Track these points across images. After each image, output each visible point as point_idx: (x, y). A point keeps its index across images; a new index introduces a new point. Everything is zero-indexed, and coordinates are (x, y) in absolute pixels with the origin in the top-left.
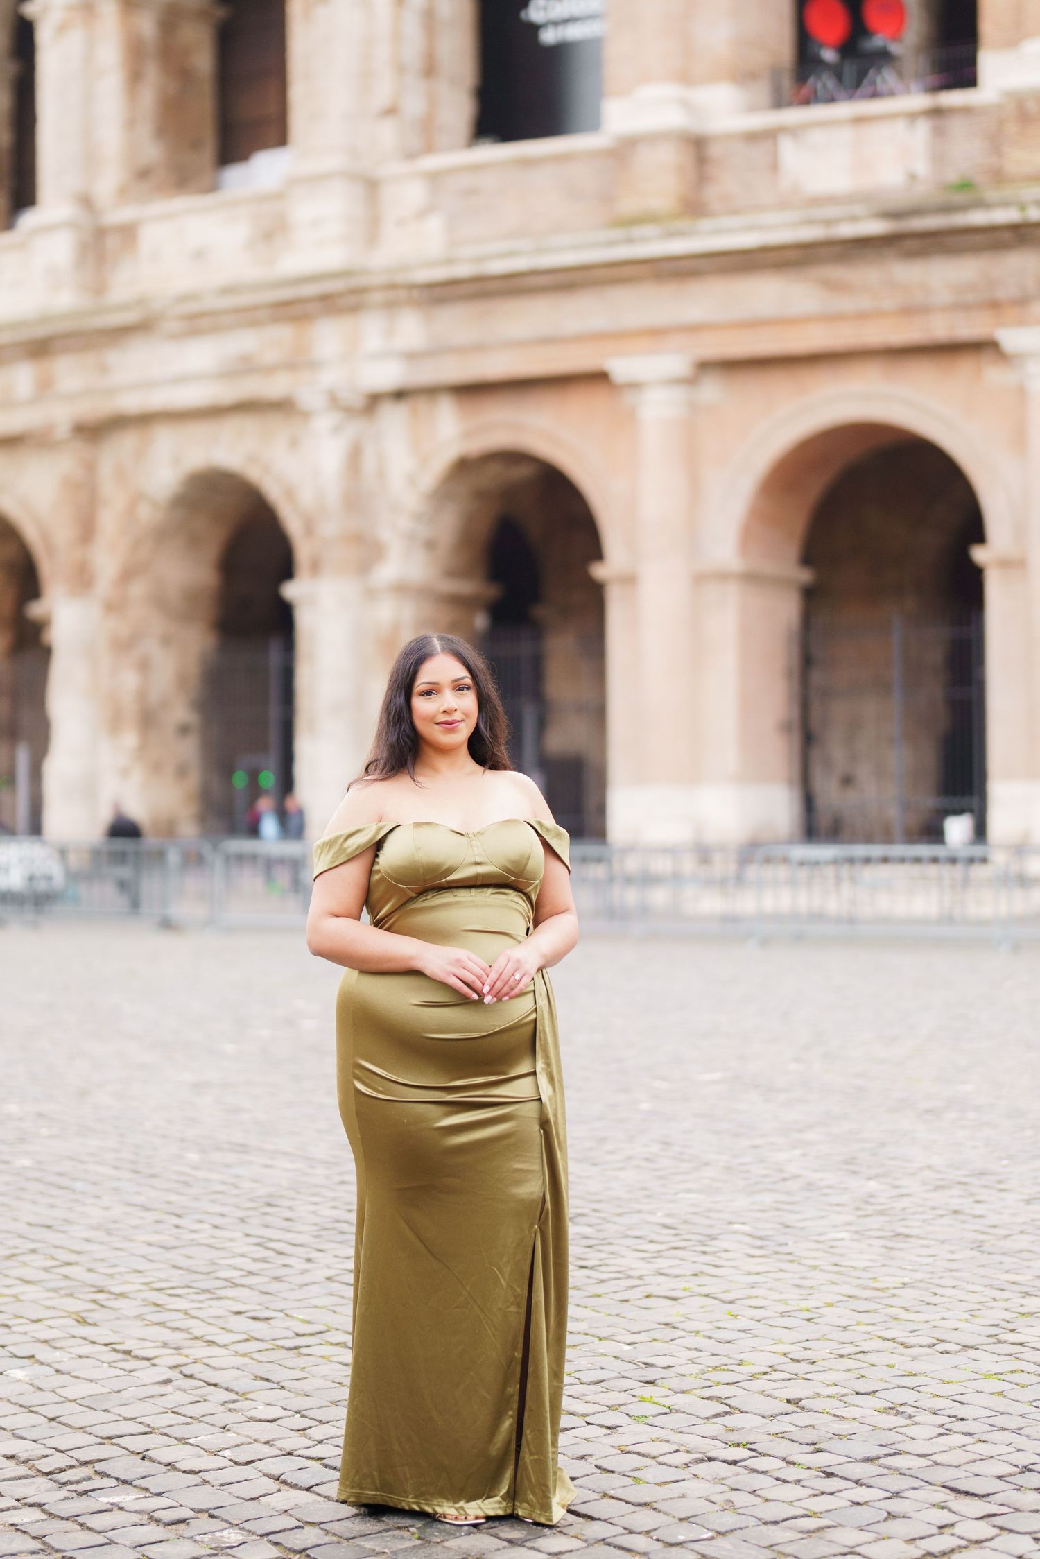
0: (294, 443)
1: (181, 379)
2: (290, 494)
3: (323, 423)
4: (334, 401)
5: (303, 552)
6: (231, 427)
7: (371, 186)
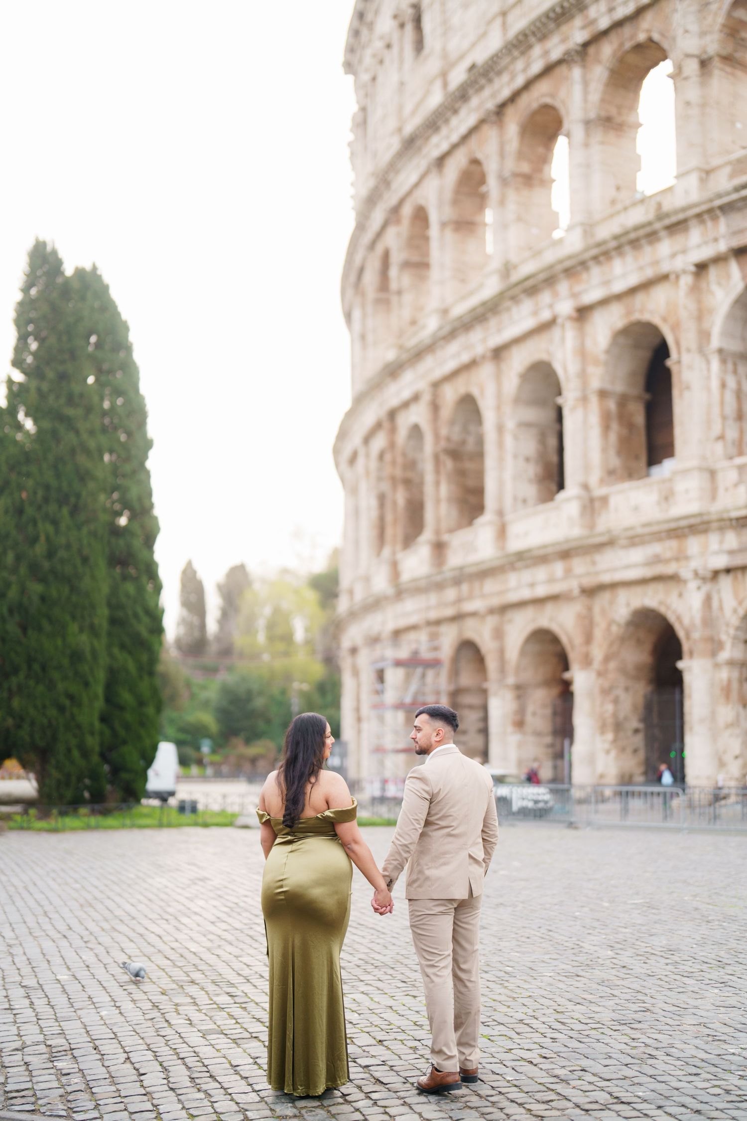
0: (680, 595)
1: (628, 567)
3: (693, 585)
4: (697, 575)
5: (686, 647)
6: (652, 588)
7: (712, 473)
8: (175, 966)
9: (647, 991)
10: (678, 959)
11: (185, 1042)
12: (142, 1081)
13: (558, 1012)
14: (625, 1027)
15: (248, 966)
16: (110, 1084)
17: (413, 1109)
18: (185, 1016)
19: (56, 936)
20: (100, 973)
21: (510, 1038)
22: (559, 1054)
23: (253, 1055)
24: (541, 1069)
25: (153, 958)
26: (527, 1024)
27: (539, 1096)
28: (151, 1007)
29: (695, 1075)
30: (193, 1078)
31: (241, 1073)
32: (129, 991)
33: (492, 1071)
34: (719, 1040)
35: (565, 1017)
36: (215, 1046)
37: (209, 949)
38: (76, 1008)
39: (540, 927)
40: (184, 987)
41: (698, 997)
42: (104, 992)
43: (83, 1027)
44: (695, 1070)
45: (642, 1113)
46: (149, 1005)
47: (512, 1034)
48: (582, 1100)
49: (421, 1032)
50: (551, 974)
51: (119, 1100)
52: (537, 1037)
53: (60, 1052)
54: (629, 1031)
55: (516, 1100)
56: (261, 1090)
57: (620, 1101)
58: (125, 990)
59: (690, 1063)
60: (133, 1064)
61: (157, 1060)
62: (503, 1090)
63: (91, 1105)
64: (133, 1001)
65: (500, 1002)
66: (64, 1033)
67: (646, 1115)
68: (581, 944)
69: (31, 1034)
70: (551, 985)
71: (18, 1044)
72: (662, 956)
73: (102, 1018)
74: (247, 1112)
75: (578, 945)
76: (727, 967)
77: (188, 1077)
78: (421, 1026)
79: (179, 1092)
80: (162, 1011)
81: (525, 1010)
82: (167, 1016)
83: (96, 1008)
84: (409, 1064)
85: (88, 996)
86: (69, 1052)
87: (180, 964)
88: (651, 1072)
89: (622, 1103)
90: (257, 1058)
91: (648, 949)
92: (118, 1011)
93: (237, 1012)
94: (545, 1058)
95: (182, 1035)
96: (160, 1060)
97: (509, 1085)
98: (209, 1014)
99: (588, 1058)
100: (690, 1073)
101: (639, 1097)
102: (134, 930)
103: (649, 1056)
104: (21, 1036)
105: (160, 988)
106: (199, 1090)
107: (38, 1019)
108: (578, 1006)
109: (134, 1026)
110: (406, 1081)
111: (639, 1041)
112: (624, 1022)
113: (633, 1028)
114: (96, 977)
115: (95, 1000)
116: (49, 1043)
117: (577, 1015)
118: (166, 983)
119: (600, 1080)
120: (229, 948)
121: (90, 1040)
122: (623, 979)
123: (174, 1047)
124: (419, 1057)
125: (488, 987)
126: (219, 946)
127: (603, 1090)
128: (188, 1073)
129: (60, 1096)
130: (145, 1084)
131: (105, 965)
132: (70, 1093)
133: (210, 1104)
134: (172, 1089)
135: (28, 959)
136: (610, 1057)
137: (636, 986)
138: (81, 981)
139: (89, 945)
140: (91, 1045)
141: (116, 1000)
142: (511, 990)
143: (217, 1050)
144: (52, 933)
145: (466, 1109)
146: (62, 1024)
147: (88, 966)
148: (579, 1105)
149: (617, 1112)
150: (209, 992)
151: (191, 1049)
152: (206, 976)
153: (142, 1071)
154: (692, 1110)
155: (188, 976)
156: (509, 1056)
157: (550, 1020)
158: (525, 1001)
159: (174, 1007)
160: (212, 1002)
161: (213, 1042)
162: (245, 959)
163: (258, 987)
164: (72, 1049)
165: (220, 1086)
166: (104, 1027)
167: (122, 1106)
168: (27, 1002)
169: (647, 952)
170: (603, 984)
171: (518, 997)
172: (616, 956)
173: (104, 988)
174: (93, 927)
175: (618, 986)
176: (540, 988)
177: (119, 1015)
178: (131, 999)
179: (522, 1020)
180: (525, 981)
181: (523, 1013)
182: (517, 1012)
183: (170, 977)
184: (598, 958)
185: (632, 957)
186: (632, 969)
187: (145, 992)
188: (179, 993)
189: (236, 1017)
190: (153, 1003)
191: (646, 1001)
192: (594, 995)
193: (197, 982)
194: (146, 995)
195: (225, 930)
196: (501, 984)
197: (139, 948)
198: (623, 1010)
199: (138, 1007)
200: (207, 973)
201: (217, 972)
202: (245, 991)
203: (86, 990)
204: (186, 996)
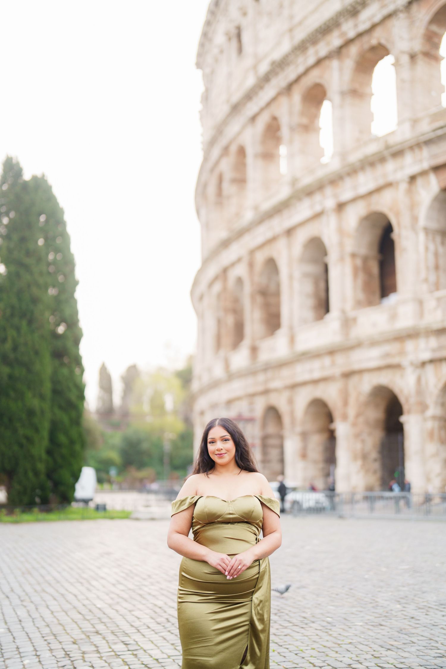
0: (402, 376)
1: (369, 360)
2: (402, 391)
3: (409, 370)
4: (412, 364)
5: (405, 408)
6: (384, 373)
7: (421, 303)
8: (85, 619)
9: (437, 639)
13: (375, 657)
15: (138, 618)
20: (29, 626)
25: (69, 613)
28: (63, 656)
32: (49, 641)
35: (382, 662)
37: (110, 605)
39: (343, 587)
40: (91, 637)
42: (29, 642)
46: (61, 654)
50: (361, 624)
58: (46, 640)
64: (51, 650)
65: (329, 648)
68: (376, 600)
70: (363, 633)
72: (437, 609)
75: (374, 600)
80: (72, 659)
81: (349, 655)
85: (16, 646)
87: (88, 618)
91: (425, 604)
98: (108, 661)
102: (57, 591)
105: (72, 638)
108: (389, 652)
114: (25, 630)
115: (21, 650)
117: (392, 661)
118: (77, 634)
120: (125, 605)
122: (415, 628)
125: (317, 635)
126: (118, 603)
131: (33, 619)
137: (428, 634)
138: (14, 634)
139: (24, 603)
141: (37, 649)
142: (335, 638)
147: (20, 621)
150: (109, 641)
152: (107, 627)
155: (94, 627)
158: (349, 647)
159: (82, 655)
160: (110, 650)
162: (136, 613)
163: (147, 636)
169: (425, 606)
170: (401, 632)
171: (342, 644)
172: (404, 609)
173: (30, 638)
174: (28, 589)
175: (413, 634)
176: (356, 635)
177: (38, 664)
178: (49, 648)
179: (350, 665)
180: (344, 630)
181: (349, 658)
182: (344, 657)
183: (81, 628)
184: (391, 610)
185: (416, 610)
186: (419, 620)
187: (60, 642)
188: (86, 642)
189: (129, 663)
190: (66, 652)
191: (439, 648)
192: (398, 642)
193: (100, 632)
194: (61, 644)
195: (123, 591)
196: (326, 632)
197: (60, 605)
198: (424, 656)
199: (53, 656)
200: (108, 625)
201: (116, 624)
202: (136, 640)
203: (16, 641)
204: (91, 645)
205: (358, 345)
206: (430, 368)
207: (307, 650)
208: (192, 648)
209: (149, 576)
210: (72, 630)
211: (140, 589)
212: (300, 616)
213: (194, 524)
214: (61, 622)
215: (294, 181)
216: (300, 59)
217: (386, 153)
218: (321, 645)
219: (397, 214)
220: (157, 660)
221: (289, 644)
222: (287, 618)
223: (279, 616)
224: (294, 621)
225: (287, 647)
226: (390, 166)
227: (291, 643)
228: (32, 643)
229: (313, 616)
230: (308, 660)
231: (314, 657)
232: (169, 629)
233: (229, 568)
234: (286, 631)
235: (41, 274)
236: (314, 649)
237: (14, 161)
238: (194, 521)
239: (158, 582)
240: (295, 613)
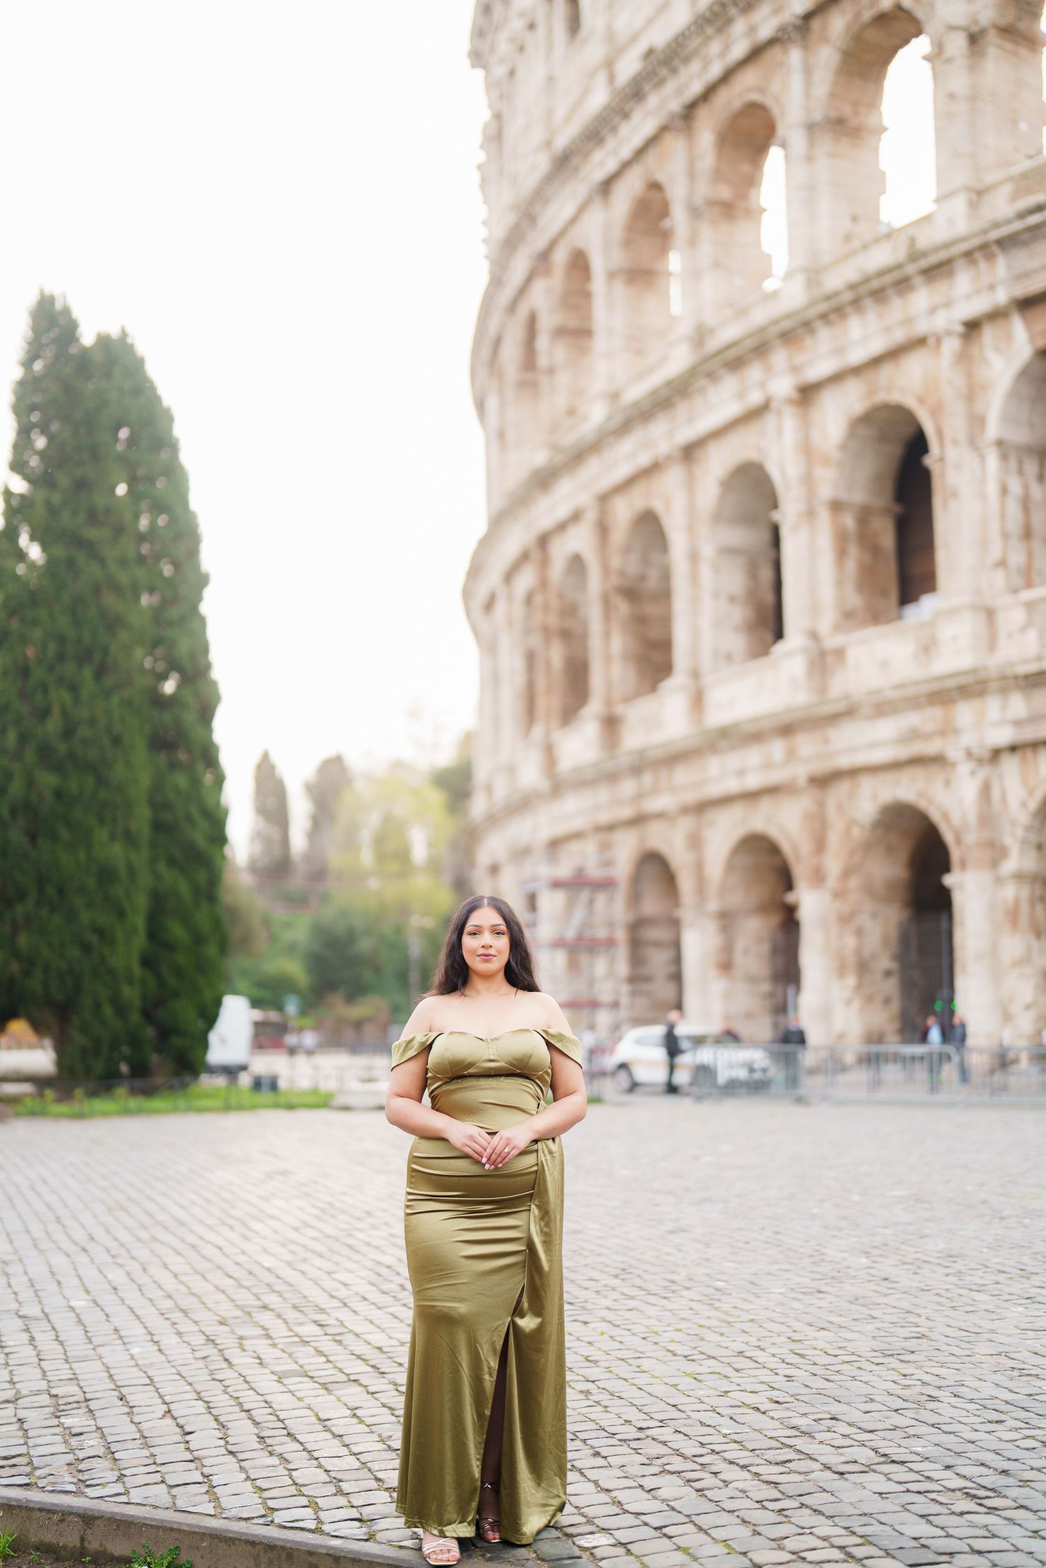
0: (947, 783)
1: (874, 745)
2: (946, 816)
3: (964, 769)
4: (969, 754)
5: (955, 855)
6: (906, 776)
7: (990, 614)
8: (240, 1286)
9: (921, 1311)
10: (962, 1268)
11: (252, 1389)
12: (187, 1442)
13: (793, 1341)
14: (891, 1359)
15: (345, 1285)
16: (142, 1446)
17: (585, 1476)
18: (253, 1354)
19: (71, 1248)
20: (132, 1296)
21: (725, 1376)
22: (798, 1397)
23: (351, 1405)
24: (773, 1418)
25: (209, 1276)
26: (750, 1358)
27: (770, 1455)
28: (204, 1342)
29: (997, 1422)
30: (262, 1438)
31: (333, 1429)
32: (174, 1320)
33: (701, 1422)
34: (1028, 1375)
35: (803, 1347)
36: (296, 1393)
37: (290, 1264)
38: (95, 1344)
39: (763, 1229)
40: (253, 1314)
41: (994, 1316)
42: (137, 1322)
43: (105, 1369)
44: (997, 1416)
45: (922, 1475)
46: (202, 1339)
47: (728, 1371)
48: (834, 1459)
49: (596, 1370)
50: (782, 1290)
51: (153, 1468)
52: (765, 1375)
53: (70, 1403)
54: (897, 1365)
55: (737, 1461)
56: (363, 1453)
57: (889, 1460)
58: (167, 1319)
59: (989, 1407)
60: (175, 1419)
61: (210, 1413)
62: (717, 1448)
63: (113, 1476)
64: (179, 1334)
65: (709, 1328)
66: (77, 1379)
67: (928, 1477)
68: (823, 1250)
69: (30, 1379)
70: (782, 1304)
71: (9, 1394)
72: (939, 1264)
73: (132, 1357)
74: (341, 1483)
75: (818, 1251)
76: (1034, 1277)
77: (255, 1436)
78: (596, 1362)
79: (241, 1456)
80: (220, 1347)
81: (746, 1338)
82: (227, 1354)
83: (124, 1344)
84: (579, 1413)
85: (113, 1328)
86: (83, 1405)
87: (246, 1284)
88: (934, 1419)
89: (893, 1462)
90: (356, 1408)
91: (919, 1256)
92: (156, 1348)
93: (328, 1346)
94: (777, 1402)
95: (248, 1379)
96: (215, 1413)
97: (725, 1440)
98: (288, 1350)
99: (840, 1402)
100: (990, 1419)
101: (918, 1454)
102: (183, 1240)
103: (929, 1398)
104: (14, 1383)
105: (218, 1315)
106: (271, 1454)
107: (40, 1360)
108: (822, 1333)
109: (179, 1368)
110: (574, 1437)
111: (913, 1377)
112: (890, 1353)
113: (903, 1361)
114: (126, 1303)
115: (123, 1333)
116: (54, 1392)
117: (821, 1345)
118: (226, 1309)
119: (859, 1431)
120: (318, 1262)
121: (114, 1387)
122: (885, 1295)
123: (235, 1395)
124: (594, 1404)
126: (304, 1260)
127: (863, 1445)
128: (256, 1431)
129: (68, 1464)
130: (192, 1446)
131: (139, 1286)
132: (83, 1460)
133: (287, 1473)
134: (231, 1453)
135: (30, 1280)
136: (872, 1400)
137: (905, 1304)
138: (105, 1309)
139: (119, 1260)
140: (116, 1393)
141: (153, 1332)
142: (726, 1313)
143: (299, 1399)
144: (66, 1245)
145: (663, 1474)
146: (74, 1366)
147: (115, 1289)
148: (830, 1466)
149: (886, 1475)
150: (289, 1321)
151: (260, 1398)
152: (284, 1299)
153: (188, 1429)
154: (995, 1469)
155: (259, 1299)
156: (725, 1401)
157: (784, 1351)
158: (746, 1326)
159: (238, 1341)
160: (292, 1334)
161: (292, 1388)
162: (342, 1276)
163: (360, 1313)
164: (87, 1400)
165: (302, 1448)
166: (135, 1369)
167: (157, 1477)
168: (26, 1336)
169: (918, 1259)
170: (857, 1302)
171: (735, 1322)
172: (874, 1265)
173: (137, 1316)
174: (123, 1236)
175: (879, 1304)
176: (767, 1309)
177: (158, 1353)
178: (175, 1331)
179: (743, 1352)
180: (745, 1300)
181: (743, 1342)
182: (734, 1341)
183: (233, 1301)
184: (848, 1267)
185: (896, 1266)
186: (897, 1282)
187: (195, 1322)
188: (245, 1322)
189: (327, 1354)
190: (207, 1336)
191: (919, 1324)
192: (845, 1317)
193: (270, 1307)
194: (198, 1325)
195: (314, 1239)
196: (710, 1304)
197: (189, 1263)
198: (887, 1337)
199: (184, 1342)
200: (286, 1296)
201: (301, 1293)
202: (341, 1319)
203: (111, 1319)
204: (255, 1326)
205: (848, 713)
206: (1010, 765)
207: (665, 1331)
208: (428, 1289)
209: (368, 1213)
210: (217, 1303)
211: (350, 1235)
212: (664, 1279)
213: (429, 1082)
214: (194, 1291)
215: (700, 335)
216: (715, 47)
217: (910, 269)
218: (696, 1324)
219: (937, 411)
220: (380, 1348)
221: (634, 1323)
222: (638, 1282)
223: (623, 1280)
224: (652, 1287)
225: (629, 1327)
226: (921, 298)
227: (637, 1321)
228: (142, 1323)
229: (691, 1279)
230: (664, 1347)
231: (677, 1342)
232: (404, 1302)
233: (489, 1151)
234: (632, 1304)
235: (123, 562)
236: (680, 1330)
237: (58, 306)
238: (429, 1075)
239: (386, 1224)
240: (654, 1274)
